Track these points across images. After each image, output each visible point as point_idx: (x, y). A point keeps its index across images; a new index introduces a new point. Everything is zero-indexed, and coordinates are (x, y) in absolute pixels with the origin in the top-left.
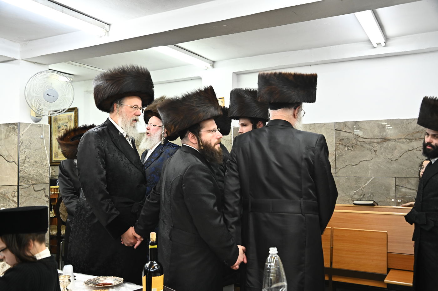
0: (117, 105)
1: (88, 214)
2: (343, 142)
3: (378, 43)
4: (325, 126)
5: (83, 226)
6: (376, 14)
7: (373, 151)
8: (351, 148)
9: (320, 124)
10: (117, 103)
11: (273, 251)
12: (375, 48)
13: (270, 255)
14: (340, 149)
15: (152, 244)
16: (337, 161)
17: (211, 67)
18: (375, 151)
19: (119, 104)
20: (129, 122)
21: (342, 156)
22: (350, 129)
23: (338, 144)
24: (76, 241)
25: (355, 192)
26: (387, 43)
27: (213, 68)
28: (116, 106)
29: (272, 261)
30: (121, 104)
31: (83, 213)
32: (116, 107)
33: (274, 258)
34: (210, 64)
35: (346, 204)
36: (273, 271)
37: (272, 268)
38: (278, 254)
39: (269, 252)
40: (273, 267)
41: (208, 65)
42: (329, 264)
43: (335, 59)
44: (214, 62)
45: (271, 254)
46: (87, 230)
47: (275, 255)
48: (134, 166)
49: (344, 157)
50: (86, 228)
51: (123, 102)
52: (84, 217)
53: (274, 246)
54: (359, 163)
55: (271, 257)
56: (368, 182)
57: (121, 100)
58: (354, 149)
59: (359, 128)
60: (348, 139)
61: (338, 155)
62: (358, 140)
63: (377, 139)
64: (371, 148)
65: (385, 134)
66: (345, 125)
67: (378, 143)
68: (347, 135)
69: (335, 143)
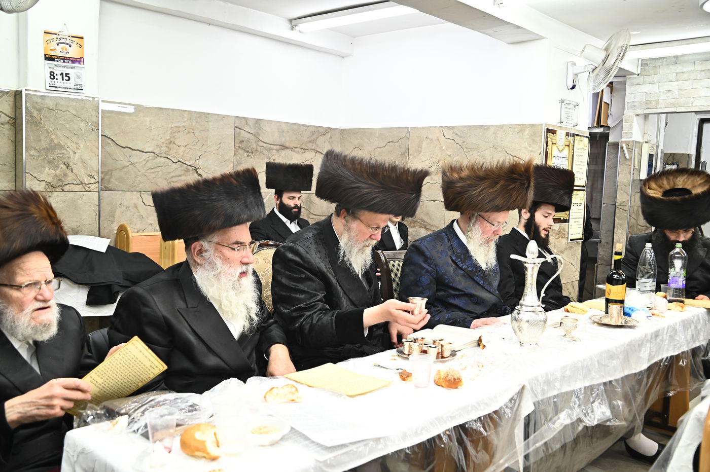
2: (243, 145)
4: (224, 120)
14: (239, 154)
22: (251, 128)
30: (353, 216)
51: (358, 214)
57: (356, 210)
58: (254, 156)
59: (260, 128)
60: (248, 141)
61: (236, 163)
62: (258, 145)
63: (277, 145)
64: (270, 155)
65: (284, 139)
66: (247, 122)
67: (277, 150)
68: (248, 136)
69: (234, 146)
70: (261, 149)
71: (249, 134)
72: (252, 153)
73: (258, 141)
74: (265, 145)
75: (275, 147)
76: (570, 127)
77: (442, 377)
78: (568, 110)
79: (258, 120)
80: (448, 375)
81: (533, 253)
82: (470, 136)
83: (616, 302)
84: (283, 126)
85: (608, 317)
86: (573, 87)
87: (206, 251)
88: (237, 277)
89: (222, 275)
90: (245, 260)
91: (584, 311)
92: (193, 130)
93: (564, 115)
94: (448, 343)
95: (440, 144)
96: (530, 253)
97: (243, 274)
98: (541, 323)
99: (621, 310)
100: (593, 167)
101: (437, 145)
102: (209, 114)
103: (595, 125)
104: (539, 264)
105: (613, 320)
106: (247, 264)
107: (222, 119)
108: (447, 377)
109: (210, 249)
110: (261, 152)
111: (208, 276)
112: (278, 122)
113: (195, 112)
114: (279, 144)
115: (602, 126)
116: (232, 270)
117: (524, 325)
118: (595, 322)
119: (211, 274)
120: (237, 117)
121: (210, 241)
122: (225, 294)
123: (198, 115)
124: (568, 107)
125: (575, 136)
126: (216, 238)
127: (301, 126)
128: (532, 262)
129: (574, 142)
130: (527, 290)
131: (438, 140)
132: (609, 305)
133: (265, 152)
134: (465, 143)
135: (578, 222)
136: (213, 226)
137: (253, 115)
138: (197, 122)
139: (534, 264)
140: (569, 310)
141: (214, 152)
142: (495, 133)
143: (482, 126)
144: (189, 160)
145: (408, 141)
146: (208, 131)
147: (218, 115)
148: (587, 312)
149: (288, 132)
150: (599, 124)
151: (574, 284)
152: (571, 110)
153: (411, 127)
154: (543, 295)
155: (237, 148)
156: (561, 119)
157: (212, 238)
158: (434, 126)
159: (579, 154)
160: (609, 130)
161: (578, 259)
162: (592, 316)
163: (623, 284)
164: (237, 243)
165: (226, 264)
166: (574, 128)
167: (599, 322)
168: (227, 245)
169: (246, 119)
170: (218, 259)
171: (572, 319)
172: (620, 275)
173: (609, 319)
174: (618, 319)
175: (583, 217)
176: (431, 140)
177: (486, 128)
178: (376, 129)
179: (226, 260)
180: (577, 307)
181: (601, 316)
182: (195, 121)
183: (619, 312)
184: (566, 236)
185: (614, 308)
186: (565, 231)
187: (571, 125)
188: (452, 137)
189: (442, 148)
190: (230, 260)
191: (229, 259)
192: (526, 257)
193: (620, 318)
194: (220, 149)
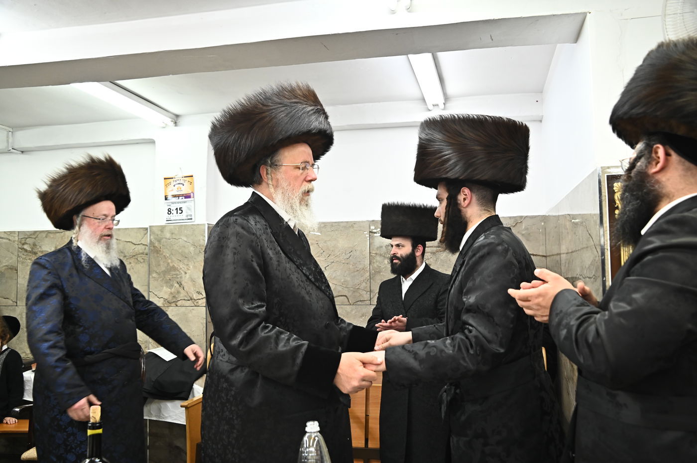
0: (267, 170)
1: (234, 389)
3: (434, 103)
4: (355, 226)
5: (227, 413)
6: (436, 60)
9: (347, 222)
10: (265, 163)
11: (313, 427)
12: (430, 110)
13: (307, 435)
14: (376, 261)
15: (94, 426)
16: (372, 281)
17: (172, 124)
19: (270, 166)
20: (296, 197)
21: (379, 272)
23: (374, 255)
24: (214, 446)
26: (447, 105)
27: (176, 126)
28: (265, 170)
29: (311, 445)
30: (275, 165)
31: (224, 386)
32: (265, 172)
33: (314, 439)
34: (171, 120)
36: (312, 460)
37: (312, 456)
38: (319, 432)
39: (305, 429)
40: (313, 454)
41: (168, 121)
42: (364, 442)
43: (371, 123)
44: (177, 116)
45: (308, 432)
46: (236, 422)
47: (315, 434)
48: (313, 286)
49: (384, 274)
50: (234, 418)
51: (278, 161)
52: (227, 395)
53: (313, 420)
55: (310, 438)
57: (274, 156)
67: (435, 253)
69: (370, 253)
107: (352, 225)
194: (350, 258)
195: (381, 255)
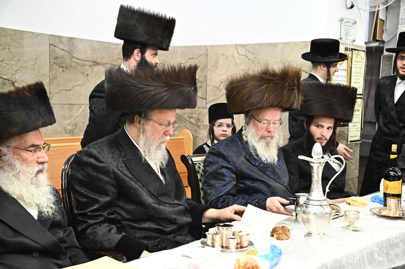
2: (58, 61)
4: (39, 37)
7: (85, 74)
8: (66, 69)
14: (54, 69)
18: (87, 75)
21: (56, 78)
22: (65, 46)
25: (68, 122)
35: (59, 137)
49: (59, 79)
54: (73, 88)
56: (80, 111)
58: (68, 71)
59: (73, 46)
60: (62, 57)
61: (52, 77)
62: (72, 61)
63: (89, 61)
64: (83, 71)
65: (95, 56)
66: (61, 40)
67: (90, 66)
68: (62, 53)
69: (50, 62)
70: (75, 65)
71: (63, 51)
72: (67, 68)
73: (72, 58)
74: (78, 61)
75: (88, 63)
76: (349, 43)
77: (242, 265)
78: (347, 27)
79: (71, 38)
80: (247, 263)
81: (318, 154)
82: (260, 52)
83: (394, 196)
84: (95, 44)
85: (387, 209)
86: (352, 7)
87: (5, 155)
88: (34, 175)
89: (21, 174)
90: (41, 160)
91: (364, 205)
92: (8, 46)
93: (343, 32)
94: (246, 234)
95: (235, 60)
96: (315, 154)
97: (40, 171)
98: (327, 215)
99: (398, 203)
100: (369, 78)
101: (232, 61)
102: (23, 31)
103: (371, 40)
104: (323, 163)
105: (392, 212)
106: (42, 163)
107: (37, 36)
108: (246, 265)
109: (8, 153)
110: (75, 68)
111: (8, 176)
112: (90, 40)
113: (10, 29)
114: (92, 60)
115: (377, 41)
116: (30, 169)
117: (312, 218)
118: (374, 214)
119: (11, 174)
120: (52, 35)
121: (8, 146)
122: (25, 189)
123: (13, 33)
124: (347, 24)
125: (353, 51)
126: (14, 143)
127: (112, 45)
128: (318, 162)
129: (352, 56)
130: (314, 186)
131: (233, 56)
132: (387, 198)
133: (79, 68)
134: (256, 59)
135: (356, 126)
136: (12, 132)
137: (66, 33)
138: (12, 39)
139: (320, 163)
140: (351, 204)
141: (30, 67)
142: (283, 50)
143: (271, 43)
144: (6, 74)
145: (206, 57)
146: (23, 47)
147: (33, 33)
148: (367, 205)
149: (99, 50)
150: (375, 39)
151: (354, 180)
152: (350, 28)
153: (209, 46)
154: (327, 190)
155: (52, 64)
156: (340, 35)
157: (10, 143)
158: (230, 44)
159: (357, 66)
160: (384, 44)
161: (357, 158)
162: (372, 209)
163: (399, 180)
164: (33, 146)
165: (24, 165)
166: (352, 43)
167: (379, 214)
168: (24, 148)
169: (60, 37)
170: (17, 161)
171: (354, 211)
172: (396, 172)
173: (388, 211)
174: (396, 211)
175: (360, 121)
176: (227, 56)
177: (274, 45)
178: (179, 47)
179: (24, 161)
180: (357, 201)
181: (380, 209)
182: (9, 38)
183: (397, 205)
184: (346, 138)
185: (392, 202)
186: (345, 134)
187: (349, 41)
188: (245, 53)
189: (236, 64)
190: (28, 161)
191: (26, 160)
192: (312, 157)
193: (398, 211)
194: (36, 65)
195: (57, 64)
